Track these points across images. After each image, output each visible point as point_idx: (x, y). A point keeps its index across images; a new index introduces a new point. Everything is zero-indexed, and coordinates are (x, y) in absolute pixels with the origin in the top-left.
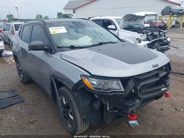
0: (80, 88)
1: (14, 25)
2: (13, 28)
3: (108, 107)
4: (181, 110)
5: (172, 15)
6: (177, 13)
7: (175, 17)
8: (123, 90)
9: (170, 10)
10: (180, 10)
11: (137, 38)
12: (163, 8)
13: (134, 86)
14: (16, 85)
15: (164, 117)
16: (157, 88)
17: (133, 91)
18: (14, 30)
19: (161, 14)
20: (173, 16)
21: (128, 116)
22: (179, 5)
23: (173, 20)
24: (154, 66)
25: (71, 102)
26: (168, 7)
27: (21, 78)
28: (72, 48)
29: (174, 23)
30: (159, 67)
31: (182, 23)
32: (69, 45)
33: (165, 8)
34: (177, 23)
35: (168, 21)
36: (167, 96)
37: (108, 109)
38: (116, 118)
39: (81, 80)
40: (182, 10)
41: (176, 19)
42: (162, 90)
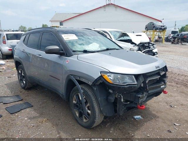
0: (100, 83)
1: (6, 34)
2: (5, 37)
3: (122, 99)
4: (175, 107)
5: (155, 30)
6: (160, 29)
7: (158, 32)
8: (136, 83)
9: (153, 26)
10: (162, 26)
11: (130, 48)
12: (147, 23)
13: (143, 81)
14: (18, 91)
15: (162, 112)
16: (158, 85)
17: (142, 85)
18: (5, 39)
19: (146, 29)
20: (156, 32)
21: (138, 106)
22: (161, 22)
23: (156, 35)
24: (156, 67)
25: (90, 97)
26: (151, 23)
27: (22, 84)
28: (85, 52)
29: (157, 38)
30: (160, 68)
31: (164, 38)
32: (82, 50)
33: (149, 24)
34: (160, 38)
35: (152, 36)
36: (165, 93)
37: (122, 101)
38: (126, 111)
39: (100, 76)
40: (164, 26)
41: (158, 34)
42: (161, 87)
